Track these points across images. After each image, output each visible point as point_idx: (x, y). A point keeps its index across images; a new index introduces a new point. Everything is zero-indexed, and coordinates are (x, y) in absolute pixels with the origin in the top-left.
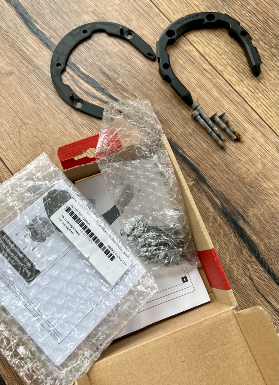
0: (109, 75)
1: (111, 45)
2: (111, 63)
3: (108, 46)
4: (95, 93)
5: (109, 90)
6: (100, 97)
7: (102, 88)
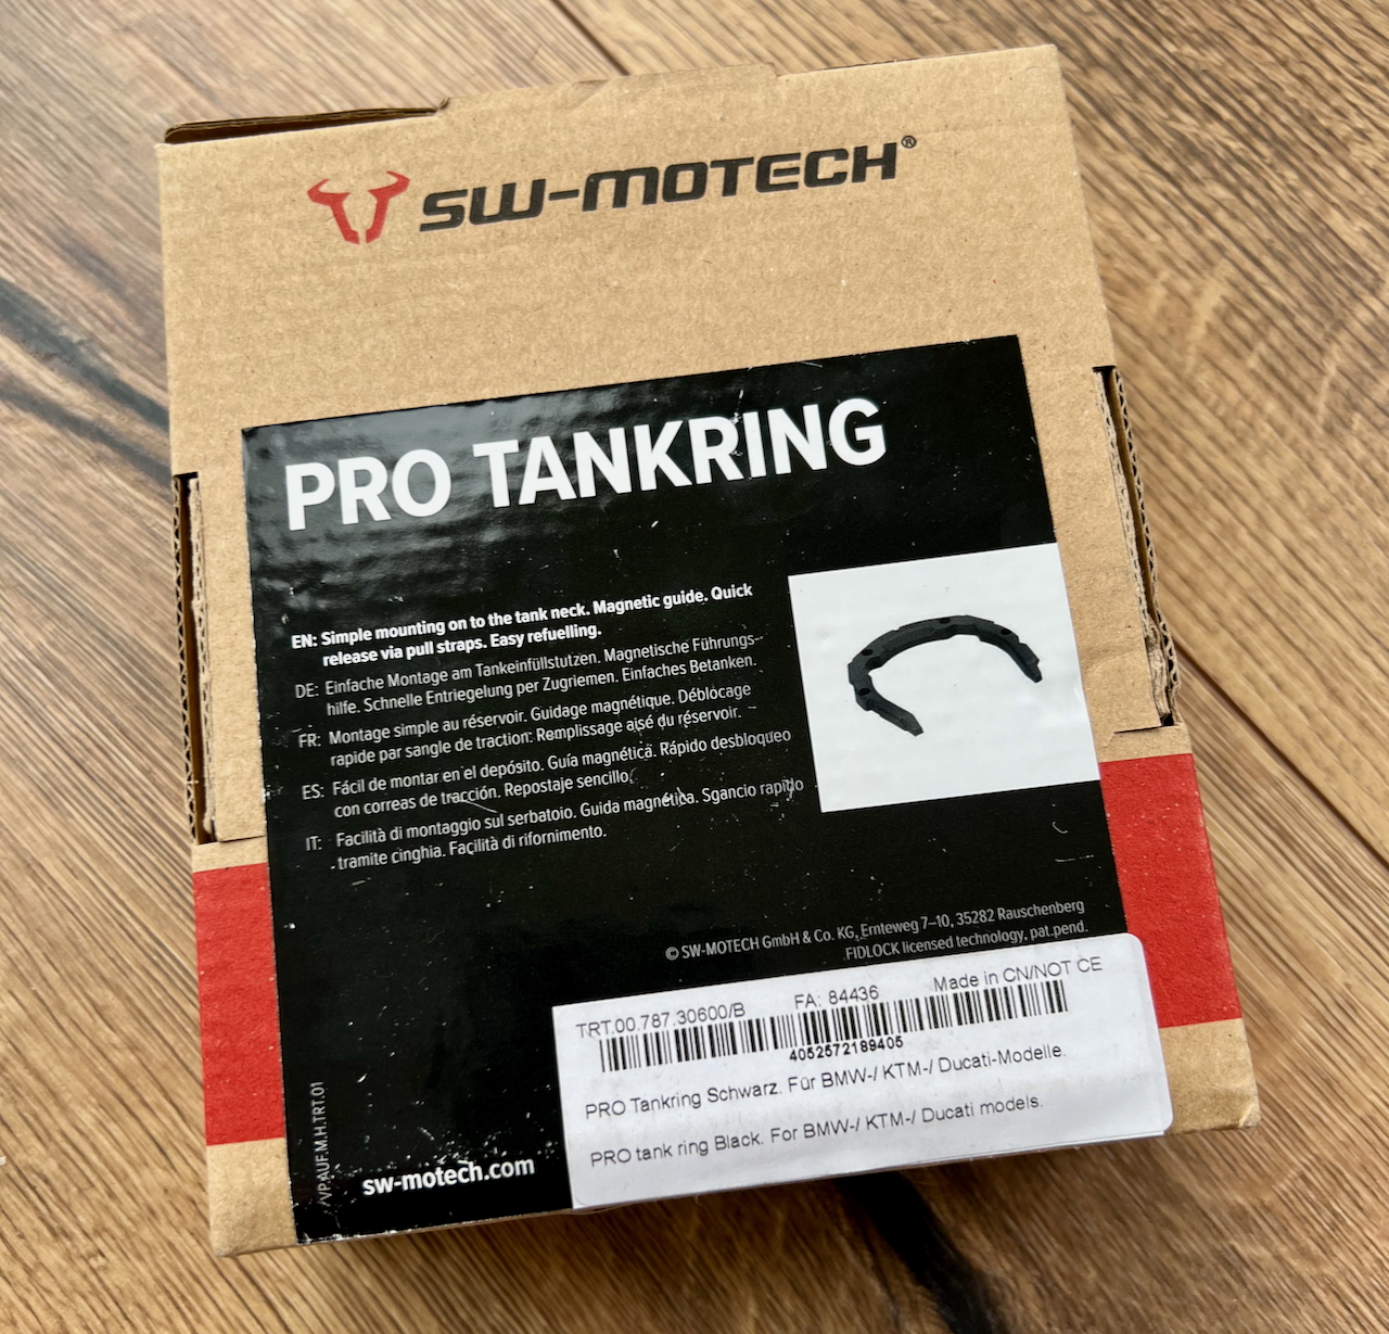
0: (114, 262)
1: (132, 82)
2: (130, 190)
3: (116, 94)
4: (25, 375)
5: (109, 351)
6: (54, 396)
7: (68, 341)
